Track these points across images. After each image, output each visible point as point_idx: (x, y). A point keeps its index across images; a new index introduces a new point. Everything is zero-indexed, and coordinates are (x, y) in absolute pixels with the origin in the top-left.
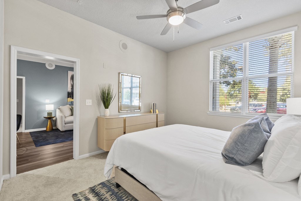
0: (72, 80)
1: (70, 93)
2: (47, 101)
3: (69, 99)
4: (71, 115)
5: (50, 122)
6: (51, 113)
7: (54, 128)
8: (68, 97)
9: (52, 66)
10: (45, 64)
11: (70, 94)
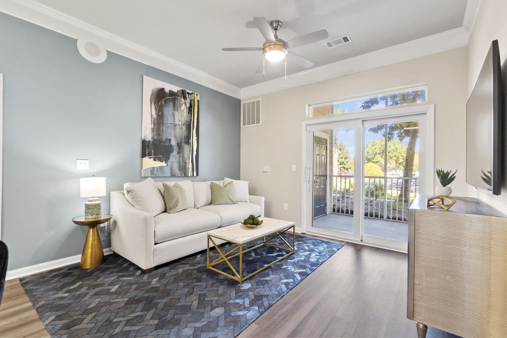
0: (153, 105)
1: (149, 141)
2: (83, 166)
3: (146, 159)
4: (163, 209)
5: (96, 238)
6: (98, 206)
7: (106, 252)
8: (143, 156)
9: (97, 54)
10: (77, 40)
11: (148, 146)
